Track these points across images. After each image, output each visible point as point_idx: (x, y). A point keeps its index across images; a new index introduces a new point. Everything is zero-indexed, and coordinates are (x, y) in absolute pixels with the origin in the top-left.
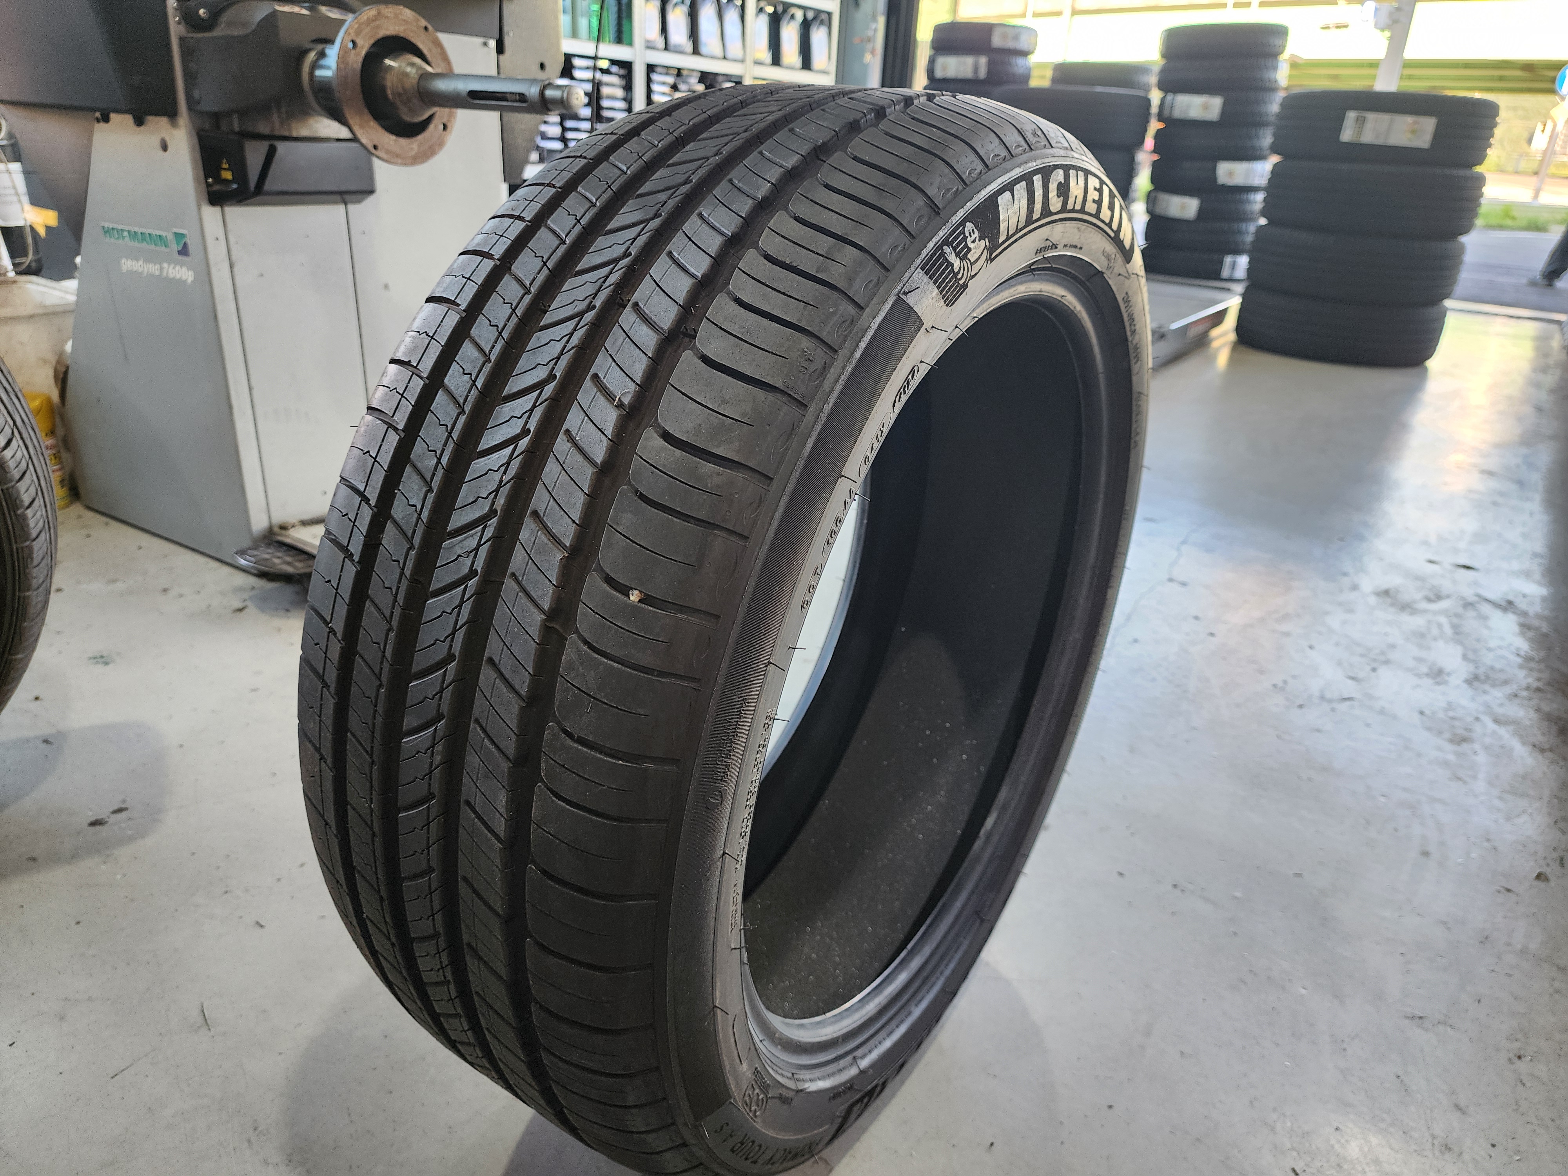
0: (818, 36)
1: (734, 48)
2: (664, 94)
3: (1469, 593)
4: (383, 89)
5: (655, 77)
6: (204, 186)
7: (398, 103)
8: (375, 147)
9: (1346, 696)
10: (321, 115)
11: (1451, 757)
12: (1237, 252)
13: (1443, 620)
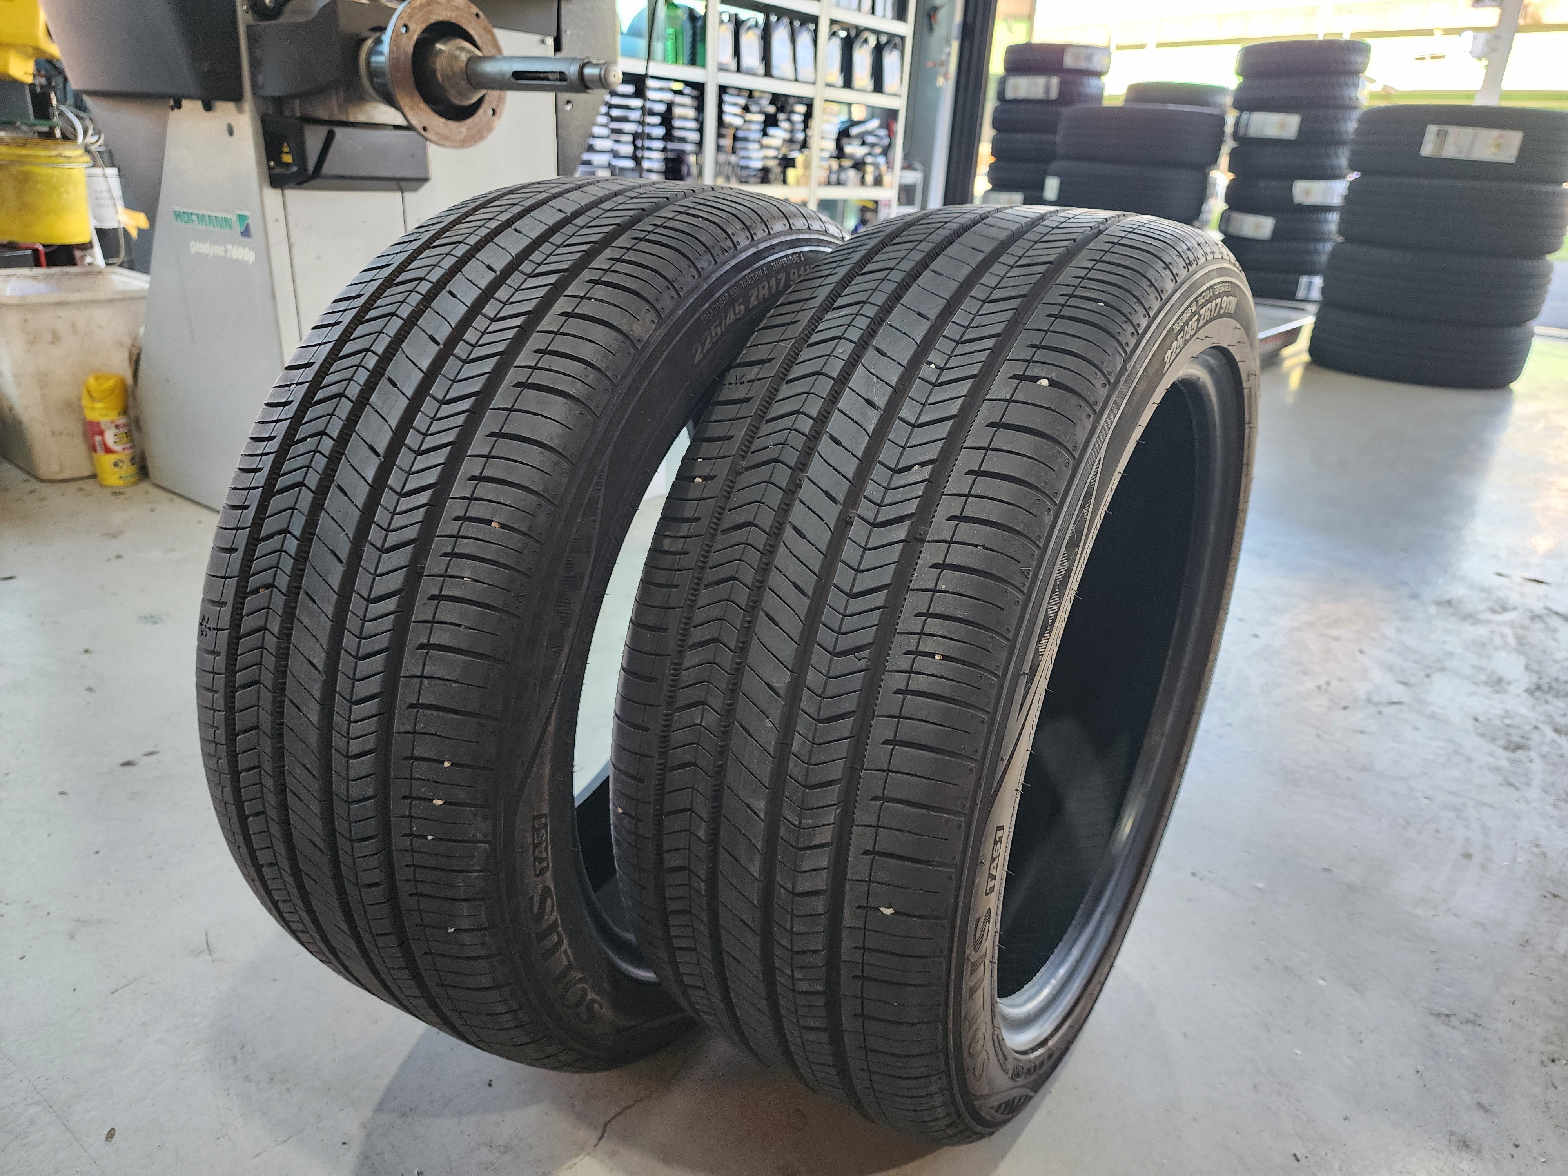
0: (891, 59)
1: (806, 70)
2: (735, 115)
3: (1538, 606)
4: (434, 73)
5: (727, 98)
6: (266, 169)
7: (447, 85)
8: (425, 129)
9: (1395, 700)
10: (376, 101)
11: (1504, 764)
12: (1312, 272)
13: (1508, 631)
